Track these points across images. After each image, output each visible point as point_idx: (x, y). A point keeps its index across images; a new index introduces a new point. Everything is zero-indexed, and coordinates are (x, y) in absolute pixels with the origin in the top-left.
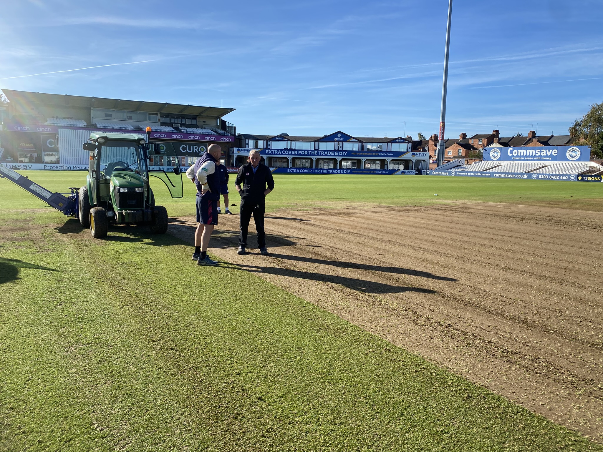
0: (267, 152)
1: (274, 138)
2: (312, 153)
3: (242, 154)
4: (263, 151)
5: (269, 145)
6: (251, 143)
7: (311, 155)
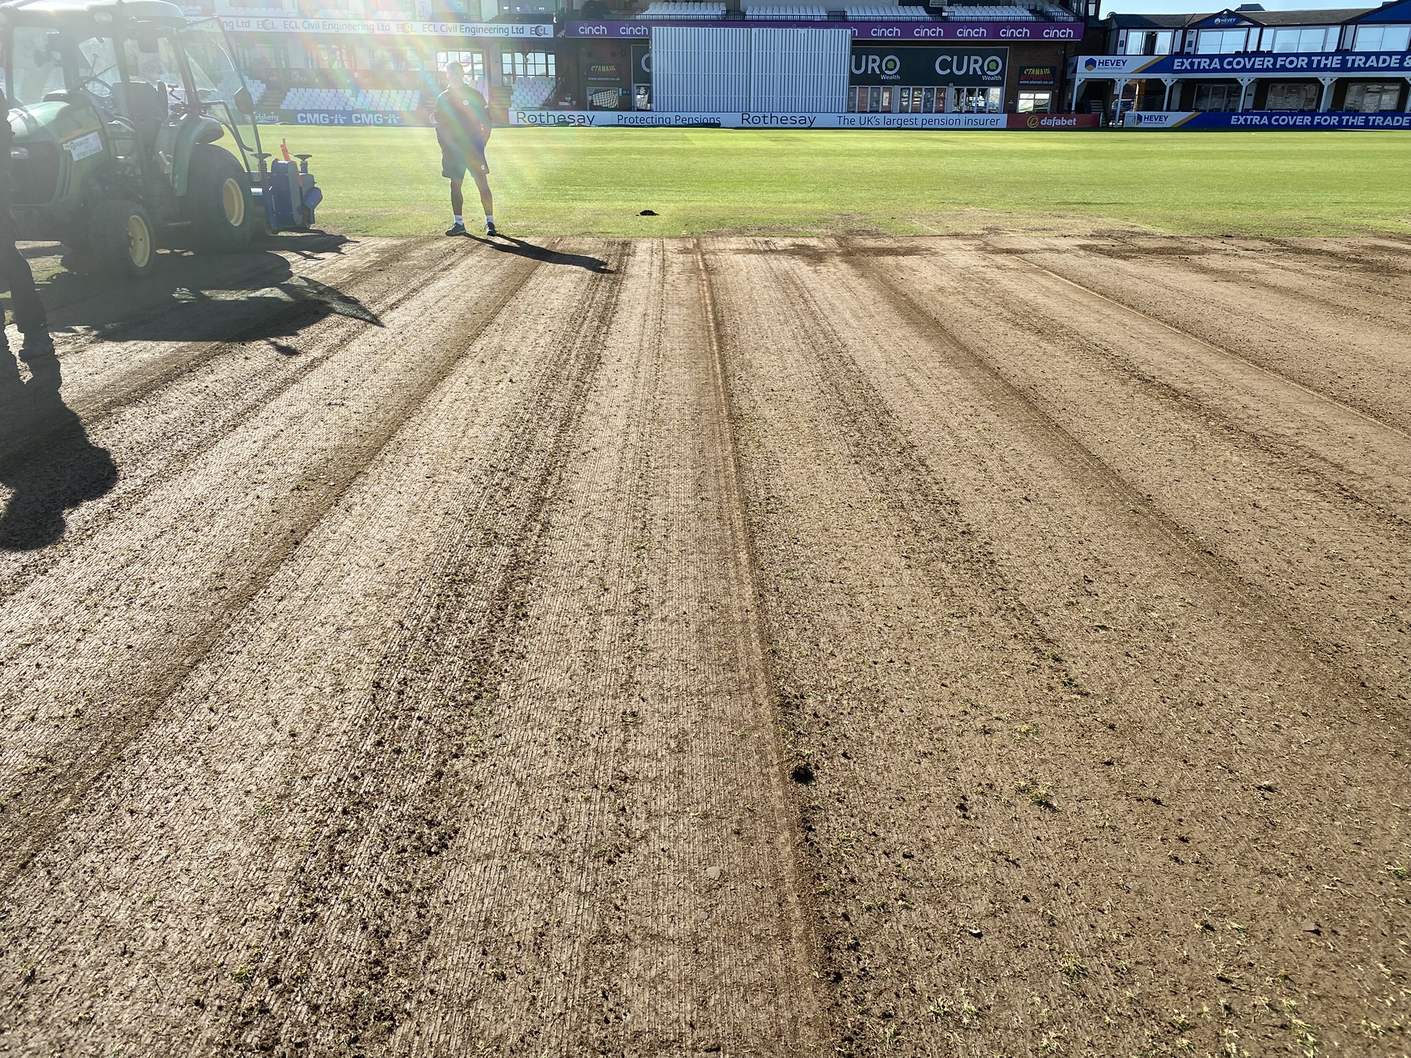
0: (1176, 64)
1: (1208, 22)
2: (1323, 62)
3: (1099, 73)
4: (1165, 64)
5: (1190, 45)
6: (1135, 40)
7: (1318, 69)
